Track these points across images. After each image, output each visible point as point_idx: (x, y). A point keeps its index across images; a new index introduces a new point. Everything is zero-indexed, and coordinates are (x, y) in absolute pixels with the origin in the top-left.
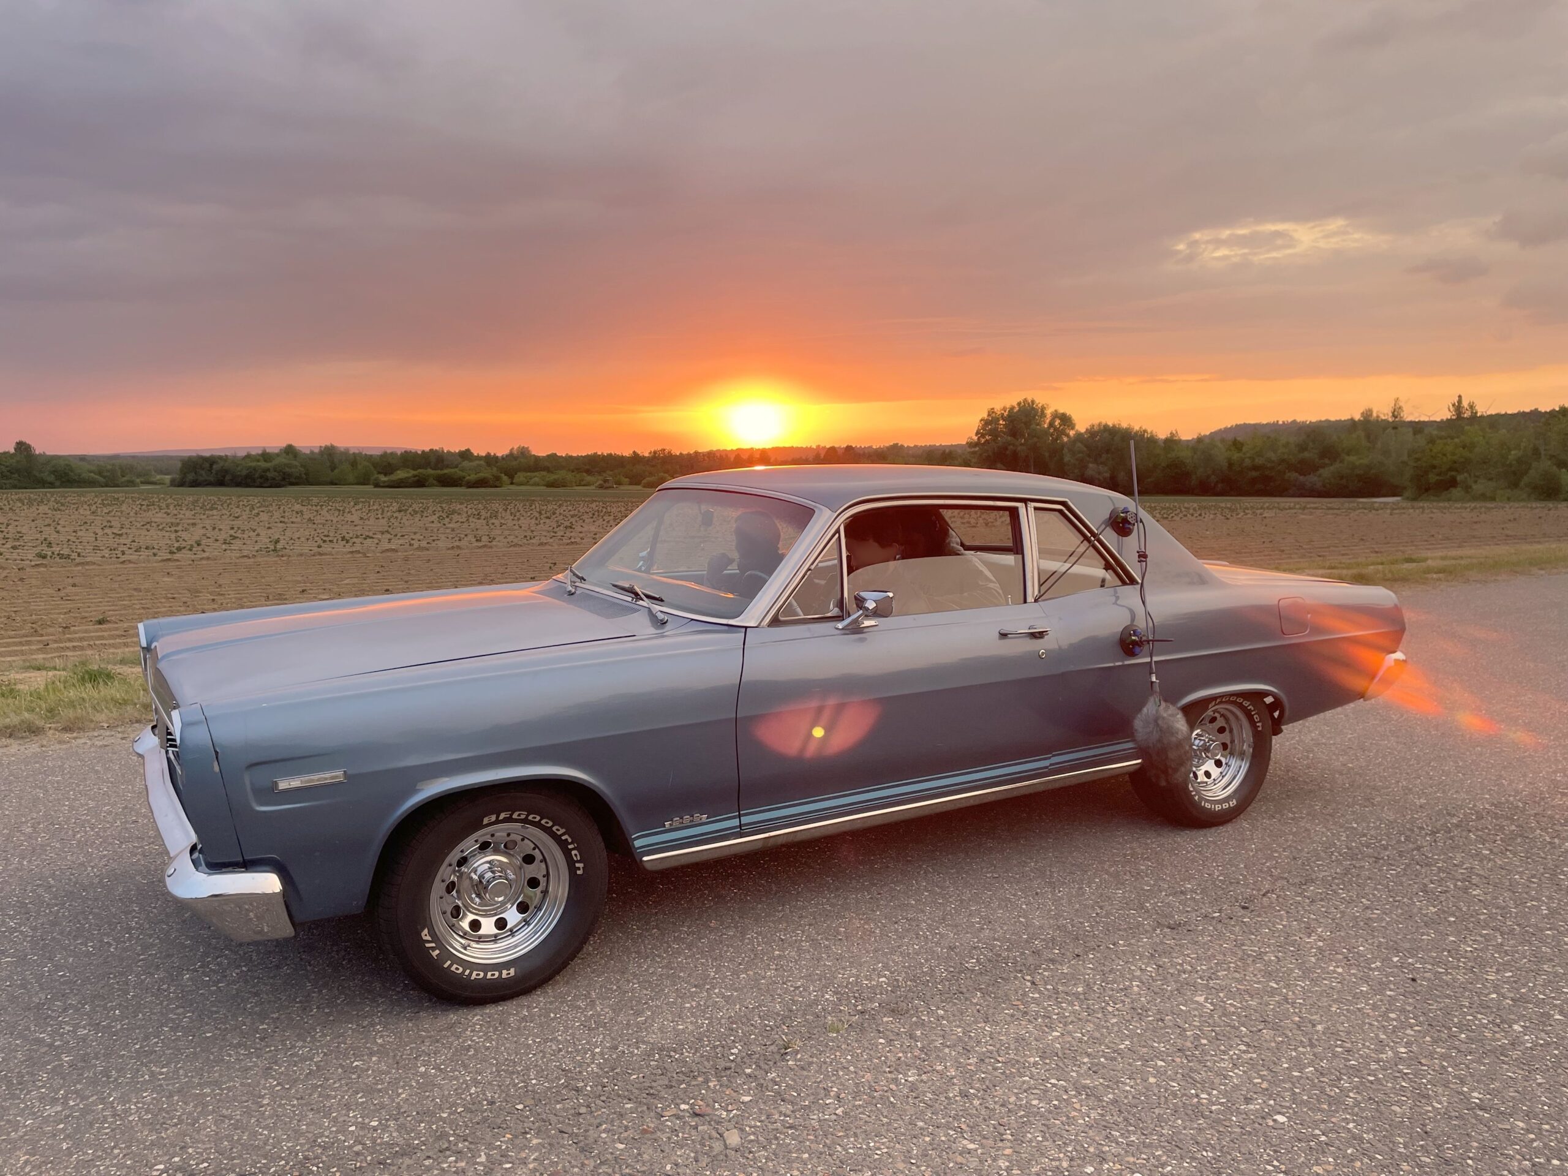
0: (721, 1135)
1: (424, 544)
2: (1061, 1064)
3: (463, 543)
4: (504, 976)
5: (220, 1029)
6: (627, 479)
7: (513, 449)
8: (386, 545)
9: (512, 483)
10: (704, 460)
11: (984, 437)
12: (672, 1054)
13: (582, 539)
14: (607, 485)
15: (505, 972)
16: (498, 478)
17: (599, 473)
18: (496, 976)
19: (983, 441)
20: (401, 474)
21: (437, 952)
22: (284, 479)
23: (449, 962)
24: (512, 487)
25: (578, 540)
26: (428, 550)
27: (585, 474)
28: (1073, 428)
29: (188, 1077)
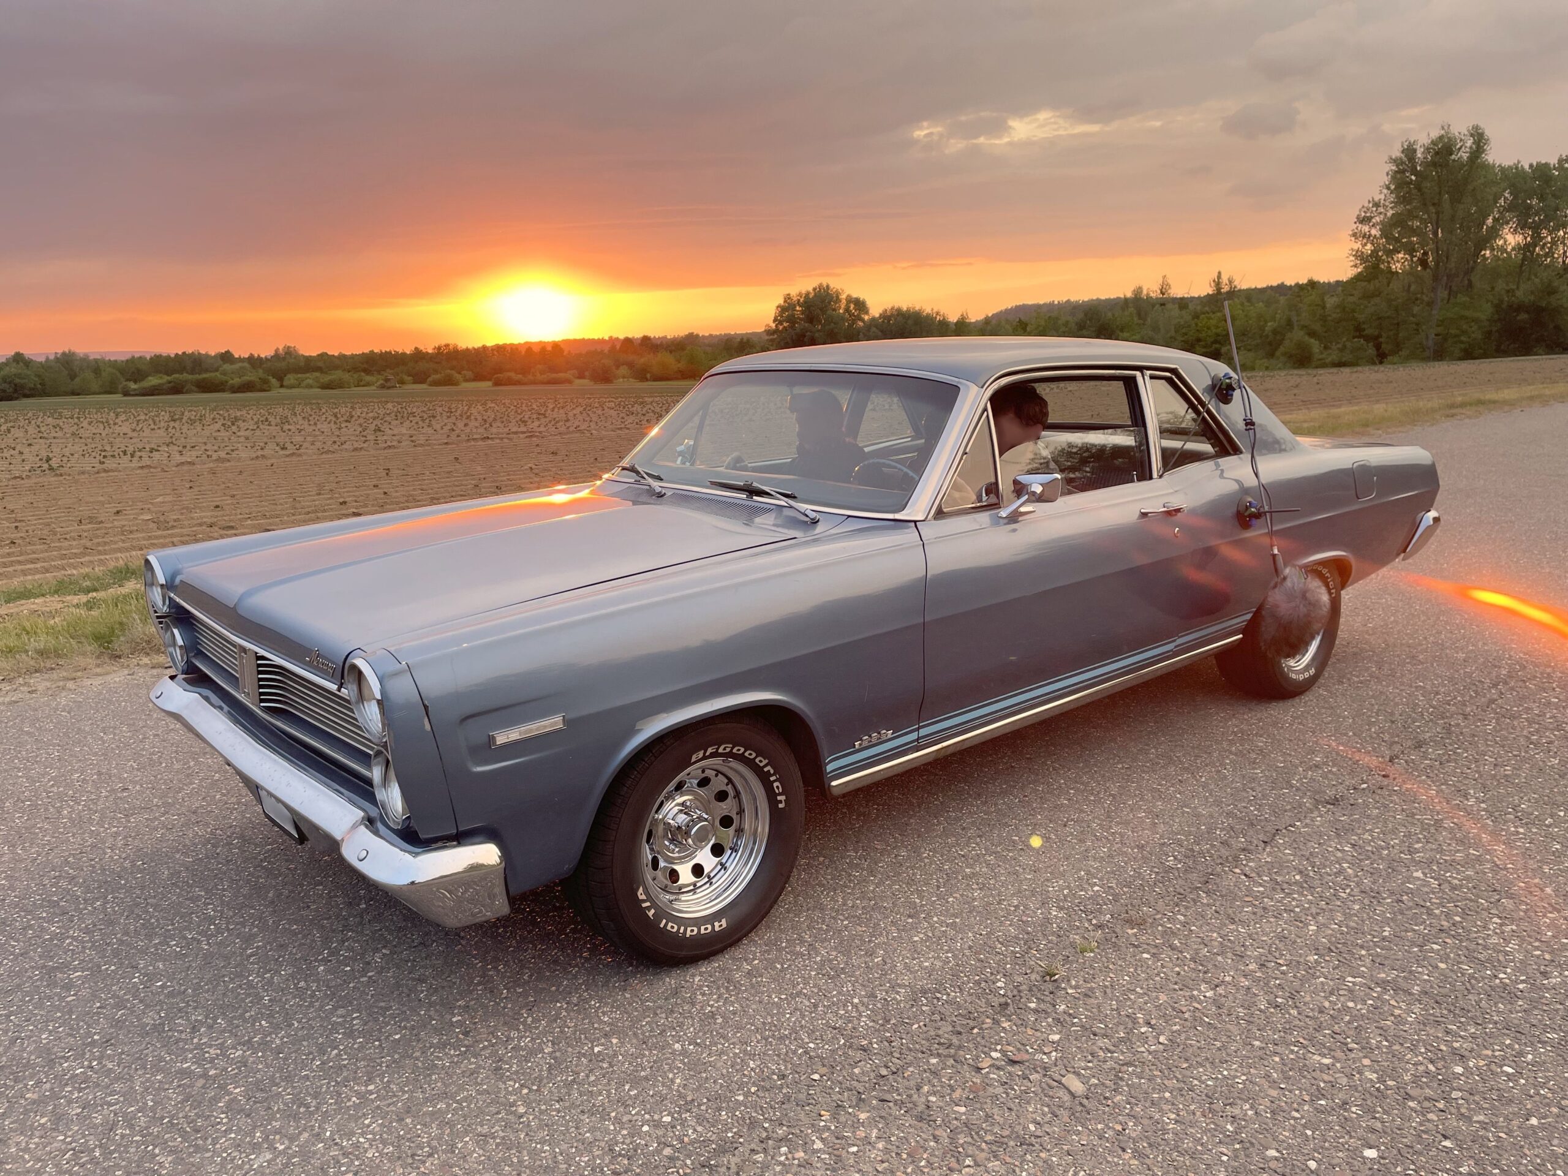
0: (1060, 1082)
1: (222, 454)
2: (1341, 959)
3: (266, 452)
4: (717, 929)
5: (405, 1028)
6: (410, 378)
7: (278, 349)
8: (178, 458)
9: (282, 386)
10: (493, 355)
11: (782, 324)
12: (939, 995)
13: (399, 442)
14: (389, 384)
15: (717, 924)
16: (265, 381)
17: (379, 372)
18: (709, 931)
19: (781, 328)
20: (153, 381)
21: (653, 911)
22: (16, 391)
23: (664, 921)
24: (282, 390)
25: (394, 443)
26: (229, 461)
27: (363, 374)
28: (867, 313)
29: (406, 1092)
